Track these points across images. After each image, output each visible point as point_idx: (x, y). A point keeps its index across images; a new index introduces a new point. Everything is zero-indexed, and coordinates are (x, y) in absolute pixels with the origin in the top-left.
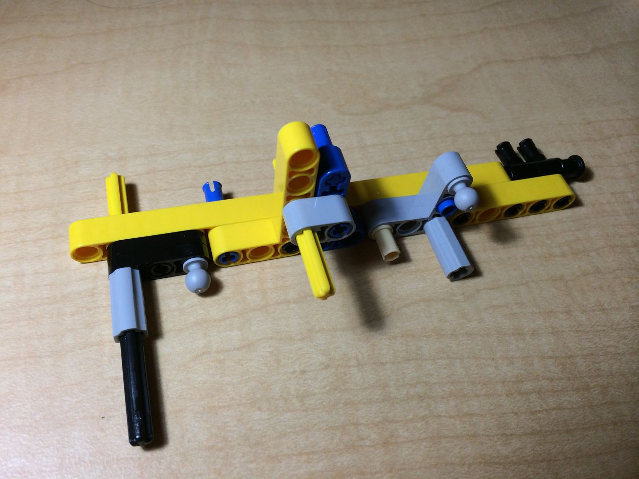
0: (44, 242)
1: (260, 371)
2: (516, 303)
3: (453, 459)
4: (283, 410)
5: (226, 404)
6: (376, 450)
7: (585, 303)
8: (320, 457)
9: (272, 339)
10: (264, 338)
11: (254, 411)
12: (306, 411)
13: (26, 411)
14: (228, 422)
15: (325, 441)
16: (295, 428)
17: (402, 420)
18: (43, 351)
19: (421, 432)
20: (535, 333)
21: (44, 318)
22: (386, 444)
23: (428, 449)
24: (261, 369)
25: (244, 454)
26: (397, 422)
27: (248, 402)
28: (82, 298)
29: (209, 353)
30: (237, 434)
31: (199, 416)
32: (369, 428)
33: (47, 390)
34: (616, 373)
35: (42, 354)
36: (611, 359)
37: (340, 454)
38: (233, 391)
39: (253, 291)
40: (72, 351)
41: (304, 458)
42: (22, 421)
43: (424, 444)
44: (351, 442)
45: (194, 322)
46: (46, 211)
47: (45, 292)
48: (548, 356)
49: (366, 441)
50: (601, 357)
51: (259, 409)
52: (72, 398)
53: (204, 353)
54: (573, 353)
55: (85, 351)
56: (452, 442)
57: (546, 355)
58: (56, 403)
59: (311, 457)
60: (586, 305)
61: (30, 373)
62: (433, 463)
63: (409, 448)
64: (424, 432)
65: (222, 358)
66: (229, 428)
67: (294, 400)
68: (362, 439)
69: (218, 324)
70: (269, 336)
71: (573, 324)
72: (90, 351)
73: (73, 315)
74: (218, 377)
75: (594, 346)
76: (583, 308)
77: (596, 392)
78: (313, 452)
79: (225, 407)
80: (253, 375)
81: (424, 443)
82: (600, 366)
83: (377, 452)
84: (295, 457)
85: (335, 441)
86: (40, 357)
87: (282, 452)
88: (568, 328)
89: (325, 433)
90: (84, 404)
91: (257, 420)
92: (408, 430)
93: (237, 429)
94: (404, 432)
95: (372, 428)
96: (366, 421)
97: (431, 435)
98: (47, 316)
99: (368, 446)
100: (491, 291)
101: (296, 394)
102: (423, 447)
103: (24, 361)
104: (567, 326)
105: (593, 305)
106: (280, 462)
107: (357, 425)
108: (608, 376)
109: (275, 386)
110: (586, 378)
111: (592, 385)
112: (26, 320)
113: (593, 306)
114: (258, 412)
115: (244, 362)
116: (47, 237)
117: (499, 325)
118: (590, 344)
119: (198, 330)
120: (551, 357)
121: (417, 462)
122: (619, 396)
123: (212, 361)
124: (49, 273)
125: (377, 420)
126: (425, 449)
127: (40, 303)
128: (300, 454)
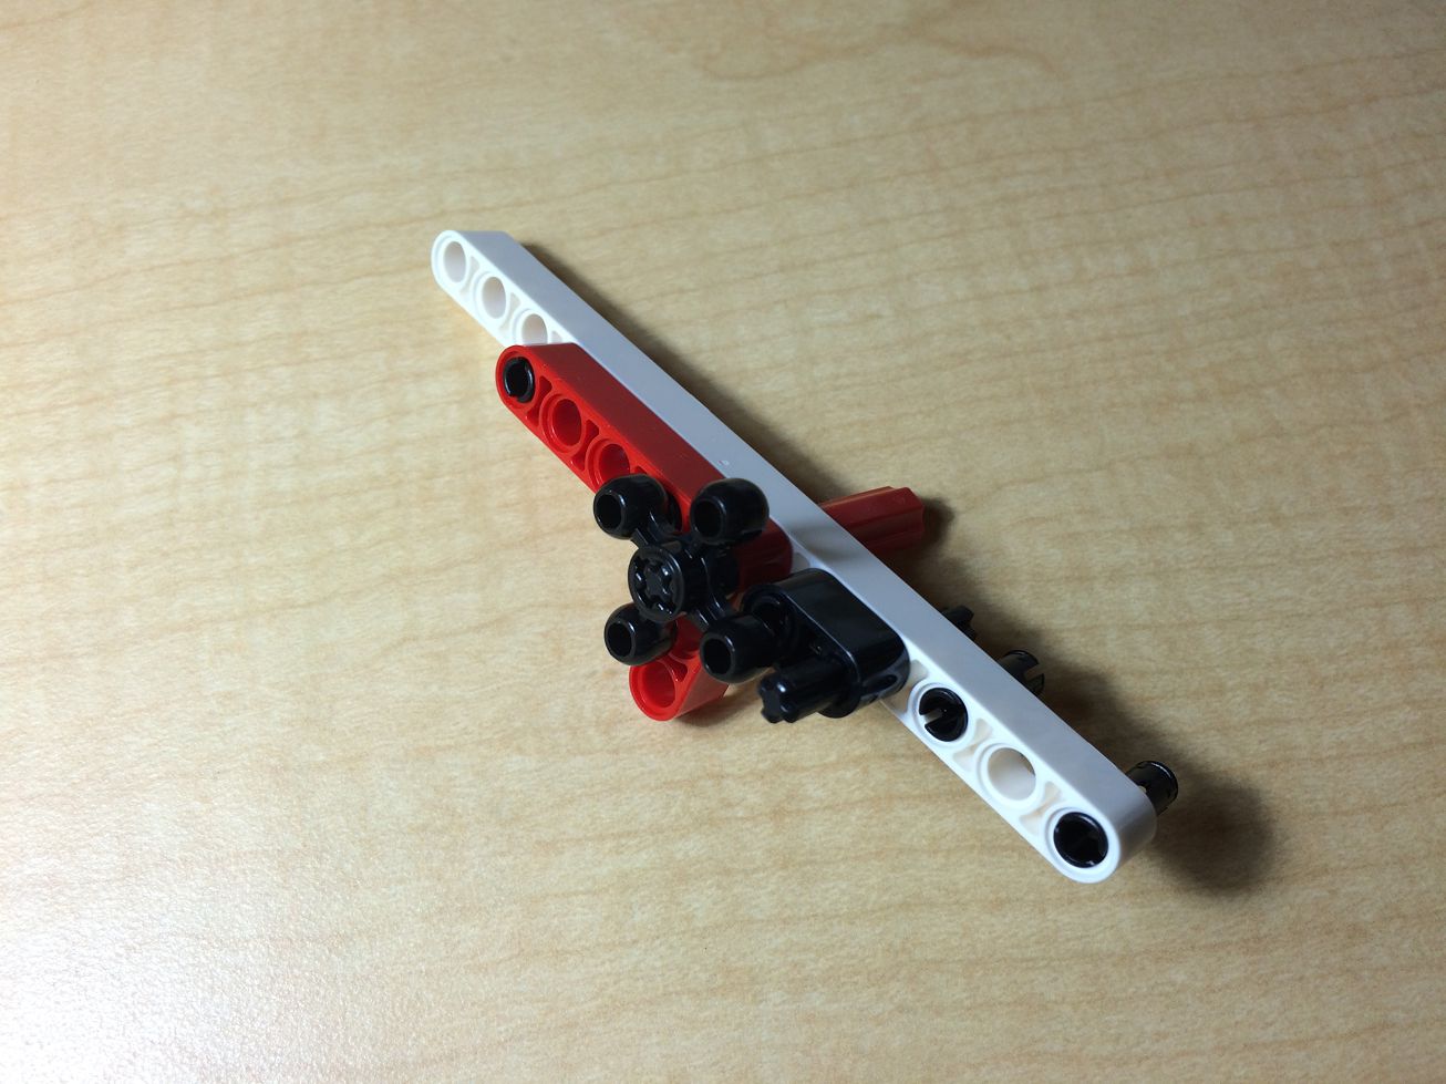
0: (64, 412)
1: (523, 673)
2: (1080, 512)
3: (915, 840)
4: (568, 751)
5: (452, 742)
6: (756, 826)
7: (1237, 504)
8: (640, 843)
9: (546, 606)
10: (531, 606)
11: (508, 755)
12: (616, 752)
13: (53, 765)
14: (456, 777)
15: (653, 811)
16: (593, 786)
17: (814, 766)
18: (77, 644)
19: (853, 787)
20: (1116, 575)
21: (75, 574)
22: (778, 813)
23: (865, 821)
24: (523, 670)
25: (488, 838)
26: (804, 769)
27: (496, 737)
28: (150, 531)
29: (415, 639)
30: (475, 801)
31: (398, 766)
32: (744, 784)
33: (90, 722)
34: (1289, 657)
35: (77, 650)
36: (1280, 629)
37: (683, 836)
38: (467, 715)
39: (506, 506)
40: (136, 643)
41: (609, 844)
42: (45, 784)
43: (858, 812)
44: (706, 812)
45: (384, 575)
46: (63, 344)
47: (71, 521)
48: (1139, 625)
49: (737, 808)
50: (1259, 624)
51: (520, 750)
52: (142, 738)
53: (404, 640)
54: (1196, 617)
55: (160, 641)
56: (917, 807)
57: (1136, 623)
58: (109, 748)
59: (623, 841)
60: (1239, 510)
61: (54, 690)
62: (874, 850)
63: (826, 820)
64: (858, 789)
65: (443, 648)
66: (458, 790)
67: (591, 732)
68: (730, 805)
69: (434, 578)
70: (541, 599)
71: (1204, 553)
72: (172, 642)
73: (132, 567)
74: (434, 688)
75: (1246, 599)
76: (1231, 516)
77: (1238, 699)
78: (629, 833)
79: (450, 747)
80: (505, 683)
81: (857, 810)
82: (1254, 643)
83: (758, 830)
84: (590, 844)
85: (673, 811)
86: (71, 656)
87: (564, 833)
88: (1191, 561)
89: (652, 794)
90: (166, 748)
91: (514, 772)
92: (824, 785)
93: (474, 790)
94: (815, 790)
95: (751, 782)
96: (740, 770)
97: (872, 794)
98: (81, 571)
99: (742, 818)
100: (1029, 486)
101: (594, 719)
102: (853, 819)
103: (42, 665)
104: (1191, 558)
105: (1256, 509)
106: (562, 853)
107: (720, 777)
108: (1269, 664)
109: (552, 704)
110: (1218, 670)
111: (1230, 683)
112: (39, 582)
113: (1255, 512)
114: (516, 757)
115: (491, 655)
116: (68, 402)
117: (1038, 561)
118: (1238, 595)
119: (392, 591)
120: (1145, 627)
121: (840, 848)
122: (1289, 706)
123: (422, 656)
124: (79, 479)
125: (761, 766)
126: (859, 822)
127: (64, 546)
128: (601, 838)
